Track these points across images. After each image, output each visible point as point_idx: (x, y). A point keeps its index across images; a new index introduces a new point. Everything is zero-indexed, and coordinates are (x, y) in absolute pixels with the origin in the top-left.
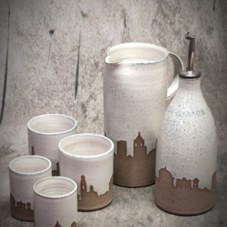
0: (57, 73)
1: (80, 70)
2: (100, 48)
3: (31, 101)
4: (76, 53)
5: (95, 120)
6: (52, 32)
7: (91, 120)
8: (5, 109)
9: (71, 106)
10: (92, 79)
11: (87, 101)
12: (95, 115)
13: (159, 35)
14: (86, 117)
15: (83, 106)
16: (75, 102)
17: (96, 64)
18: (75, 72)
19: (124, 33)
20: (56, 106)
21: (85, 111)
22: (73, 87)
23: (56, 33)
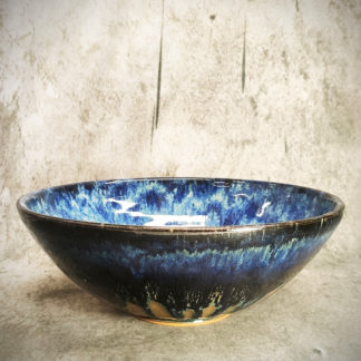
0: (220, 62)
1: (247, 58)
2: (269, 34)
3: (192, 94)
4: (241, 40)
5: (268, 118)
6: (213, 17)
7: (263, 118)
8: (161, 104)
9: (238, 101)
10: (261, 69)
11: (257, 95)
12: (267, 112)
13: (338, 19)
14: (256, 114)
15: (252, 101)
16: (243, 96)
17: (266, 52)
18: (241, 61)
19: (297, 17)
20: (221, 101)
21: (255, 107)
22: (240, 78)
23: (217, 18)
